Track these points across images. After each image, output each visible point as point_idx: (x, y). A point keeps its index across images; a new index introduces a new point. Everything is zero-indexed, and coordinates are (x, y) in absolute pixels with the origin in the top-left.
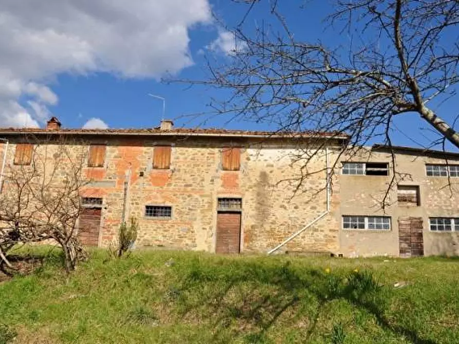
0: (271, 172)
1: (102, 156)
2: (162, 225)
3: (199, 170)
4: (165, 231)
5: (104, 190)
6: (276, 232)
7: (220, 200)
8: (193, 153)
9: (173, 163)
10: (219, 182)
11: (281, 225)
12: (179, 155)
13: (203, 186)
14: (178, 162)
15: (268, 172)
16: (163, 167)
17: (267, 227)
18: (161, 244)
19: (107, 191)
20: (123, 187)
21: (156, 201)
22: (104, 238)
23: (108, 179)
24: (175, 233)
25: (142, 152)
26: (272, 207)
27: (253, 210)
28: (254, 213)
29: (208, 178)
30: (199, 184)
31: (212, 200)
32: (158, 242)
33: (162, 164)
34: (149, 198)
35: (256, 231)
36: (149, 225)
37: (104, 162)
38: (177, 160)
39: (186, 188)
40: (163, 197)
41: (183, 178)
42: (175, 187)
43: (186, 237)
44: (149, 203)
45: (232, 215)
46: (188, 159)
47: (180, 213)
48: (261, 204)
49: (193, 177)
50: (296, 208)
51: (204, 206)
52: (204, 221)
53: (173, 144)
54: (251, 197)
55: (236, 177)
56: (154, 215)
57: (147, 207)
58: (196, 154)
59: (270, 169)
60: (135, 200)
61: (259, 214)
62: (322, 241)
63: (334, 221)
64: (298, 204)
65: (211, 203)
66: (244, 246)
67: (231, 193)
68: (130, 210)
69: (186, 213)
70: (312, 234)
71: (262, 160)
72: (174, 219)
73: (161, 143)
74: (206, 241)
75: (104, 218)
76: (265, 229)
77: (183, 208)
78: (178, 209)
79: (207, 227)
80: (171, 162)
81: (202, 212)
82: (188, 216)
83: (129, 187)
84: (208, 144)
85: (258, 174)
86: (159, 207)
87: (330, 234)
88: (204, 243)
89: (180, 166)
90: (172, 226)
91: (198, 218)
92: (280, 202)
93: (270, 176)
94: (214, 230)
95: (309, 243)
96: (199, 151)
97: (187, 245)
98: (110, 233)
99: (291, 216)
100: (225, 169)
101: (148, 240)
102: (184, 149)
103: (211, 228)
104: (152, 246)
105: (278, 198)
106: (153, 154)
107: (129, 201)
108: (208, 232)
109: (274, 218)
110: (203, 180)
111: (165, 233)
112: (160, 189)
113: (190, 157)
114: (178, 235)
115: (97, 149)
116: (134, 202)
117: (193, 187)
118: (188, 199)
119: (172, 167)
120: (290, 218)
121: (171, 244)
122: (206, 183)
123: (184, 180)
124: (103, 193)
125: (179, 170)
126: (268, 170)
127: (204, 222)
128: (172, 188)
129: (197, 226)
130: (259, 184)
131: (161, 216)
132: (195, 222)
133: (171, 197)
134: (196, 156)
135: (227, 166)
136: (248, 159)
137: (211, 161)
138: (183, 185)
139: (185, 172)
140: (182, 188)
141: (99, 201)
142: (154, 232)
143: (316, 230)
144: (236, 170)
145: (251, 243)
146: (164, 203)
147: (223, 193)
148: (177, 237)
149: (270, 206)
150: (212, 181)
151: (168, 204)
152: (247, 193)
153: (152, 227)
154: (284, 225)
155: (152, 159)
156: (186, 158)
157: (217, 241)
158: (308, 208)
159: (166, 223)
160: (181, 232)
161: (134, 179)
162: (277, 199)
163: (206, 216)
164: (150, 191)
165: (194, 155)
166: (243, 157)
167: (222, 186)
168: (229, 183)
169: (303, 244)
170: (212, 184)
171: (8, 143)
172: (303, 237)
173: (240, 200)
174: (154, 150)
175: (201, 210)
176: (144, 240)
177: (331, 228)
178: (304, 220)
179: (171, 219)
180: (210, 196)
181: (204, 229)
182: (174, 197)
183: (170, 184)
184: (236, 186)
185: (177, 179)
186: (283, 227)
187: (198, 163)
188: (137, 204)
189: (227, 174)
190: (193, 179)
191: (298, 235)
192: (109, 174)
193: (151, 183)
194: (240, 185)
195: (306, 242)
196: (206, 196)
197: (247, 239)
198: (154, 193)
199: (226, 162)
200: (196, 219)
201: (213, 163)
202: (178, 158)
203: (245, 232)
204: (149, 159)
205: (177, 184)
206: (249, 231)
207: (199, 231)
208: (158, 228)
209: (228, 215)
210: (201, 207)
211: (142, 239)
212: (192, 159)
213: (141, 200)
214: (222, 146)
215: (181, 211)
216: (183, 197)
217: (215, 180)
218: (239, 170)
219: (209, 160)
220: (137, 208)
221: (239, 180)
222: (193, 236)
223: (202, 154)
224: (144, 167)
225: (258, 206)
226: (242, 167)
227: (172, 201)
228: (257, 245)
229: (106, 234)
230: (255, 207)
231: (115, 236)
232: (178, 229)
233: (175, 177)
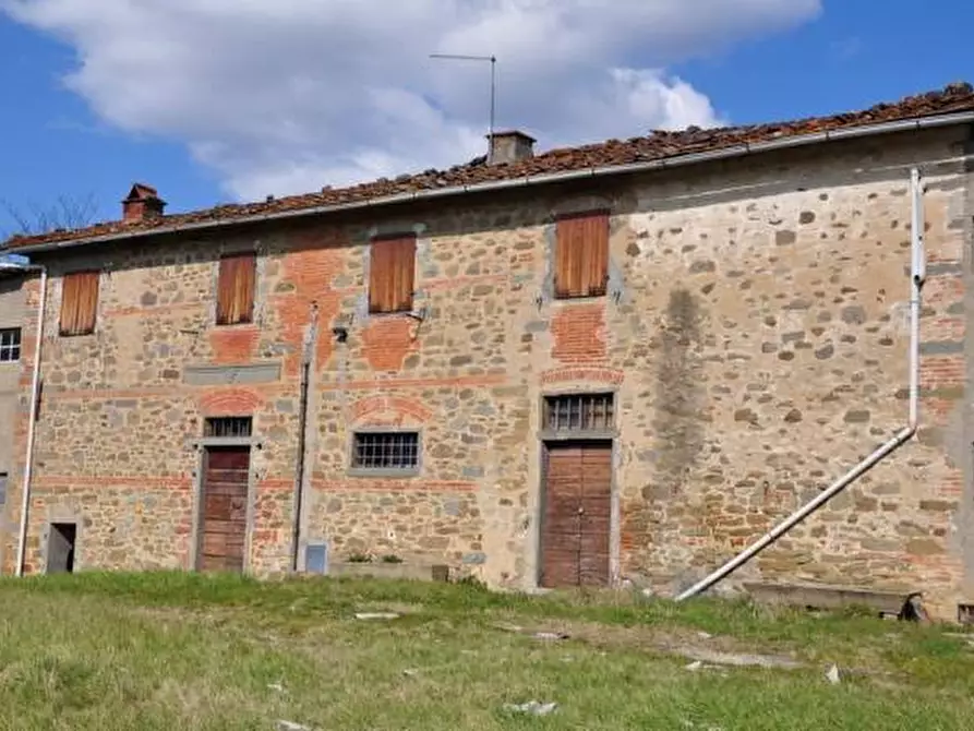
0: (707, 289)
1: (249, 288)
2: (396, 494)
3: (490, 306)
4: (402, 511)
5: (256, 391)
6: (725, 513)
7: (551, 400)
8: (472, 251)
9: (421, 288)
10: (546, 341)
11: (740, 485)
12: (438, 262)
13: (502, 360)
14: (433, 286)
15: (696, 292)
16: (395, 307)
17: (694, 494)
18: (390, 554)
19: (261, 396)
20: (300, 377)
21: (376, 416)
22: (257, 536)
23: (265, 359)
24: (427, 514)
25: (340, 263)
26: (709, 419)
27: (648, 434)
28: (650, 442)
29: (515, 329)
30: (490, 353)
31: (528, 404)
32: (384, 547)
33: (391, 297)
34: (360, 408)
35: (660, 508)
37: (253, 307)
38: (430, 280)
39: (456, 368)
40: (398, 403)
41: (447, 338)
42: (426, 369)
43: (455, 531)
44: (362, 424)
45: (590, 452)
46: (462, 273)
47: (442, 451)
48: (673, 412)
49: (472, 331)
50: (792, 418)
51: (506, 424)
52: (506, 476)
53: (419, 228)
54: (644, 388)
55: (596, 317)
56: (378, 462)
57: (360, 437)
58: (482, 252)
59: (703, 277)
60: (328, 416)
61: (668, 447)
62: (889, 546)
63: (938, 465)
64: (800, 406)
65: (523, 415)
66: (621, 560)
67: (581, 375)
68: (317, 448)
69: (456, 451)
70: (852, 520)
71: (678, 250)
72: (423, 471)
73: (389, 228)
74: (511, 545)
75: (257, 476)
76: (685, 499)
77: (447, 437)
78: (436, 441)
79: (513, 496)
80: (416, 287)
81: (500, 445)
82: (461, 462)
83: (313, 377)
84: (514, 214)
85: (663, 301)
86: (388, 437)
87: (923, 519)
88: (504, 550)
89: (438, 299)
90: (420, 495)
91: (489, 467)
92: (735, 401)
93: (703, 306)
94: (534, 502)
95: (841, 552)
96: (492, 243)
97: (458, 555)
98: (271, 521)
99: (776, 450)
100: (562, 295)
101: (361, 543)
102: (450, 240)
103: (523, 500)
104: (369, 560)
105: (730, 384)
106: (368, 271)
107: (313, 422)
108: (517, 513)
109: (715, 460)
110: (500, 339)
111: (403, 519)
112: (390, 378)
113: (466, 265)
114: (437, 524)
115: (235, 268)
116: (326, 423)
117: (474, 365)
118: (462, 403)
119: (417, 304)
120: (771, 459)
121: (419, 552)
122: (510, 350)
123: (450, 343)
124: (254, 401)
125: (437, 313)
126: (695, 283)
127: (507, 481)
128: (420, 368)
129: (486, 494)
130: (667, 338)
131: (396, 462)
132: (478, 480)
133: (418, 402)
134: (481, 258)
135: (569, 283)
136: (633, 250)
137: (523, 271)
138: (448, 359)
139: (453, 316)
140: (445, 370)
141: (242, 424)
142: (375, 516)
143: (866, 505)
144: (593, 293)
145: (642, 552)
146: (399, 421)
147: (559, 377)
148: (432, 533)
149: (701, 417)
150: (527, 338)
151: (409, 425)
152: (628, 372)
153: (370, 500)
154: (753, 484)
155: (366, 285)
156: (453, 271)
157: (540, 545)
158: (838, 419)
159: (408, 485)
160: (444, 515)
161: (324, 351)
162: (727, 390)
163: (512, 459)
164: (365, 385)
165: (473, 256)
166: (617, 244)
167: (555, 354)
168: (578, 341)
169: (817, 556)
170: (528, 349)
171: (44, 275)
172: (819, 532)
173: (608, 397)
174: (372, 253)
175: (498, 441)
176: (352, 541)
177: (926, 498)
178: (818, 466)
179: (416, 474)
180: (523, 390)
181: (505, 502)
182: (425, 402)
183: (413, 361)
184: (594, 350)
185: (431, 341)
186: (746, 494)
187: (489, 282)
188: (333, 428)
189: (571, 311)
190: (475, 338)
191: (800, 520)
192: (268, 342)
193: (365, 360)
194: (608, 348)
195: (828, 550)
196: (512, 391)
197: (631, 535)
198: (375, 392)
199: (565, 270)
200: (481, 471)
201: (530, 277)
202: (432, 273)
203: (623, 512)
204: (360, 283)
205: (432, 356)
206: (635, 507)
207: (490, 512)
208: (385, 502)
209: (577, 452)
210: (498, 431)
211: (345, 538)
212: (473, 270)
213: (342, 418)
214: (554, 213)
215: (442, 447)
216: (447, 401)
217: (535, 335)
218: (604, 294)
219: (517, 267)
220: (333, 443)
221: (606, 328)
222: (477, 529)
223: (499, 252)
224: (346, 311)
225: (666, 417)
226: (613, 284)
227: (421, 415)
228: (662, 561)
229: (261, 526)
230: (654, 423)
231: (280, 530)
232: (435, 503)
233: (426, 336)
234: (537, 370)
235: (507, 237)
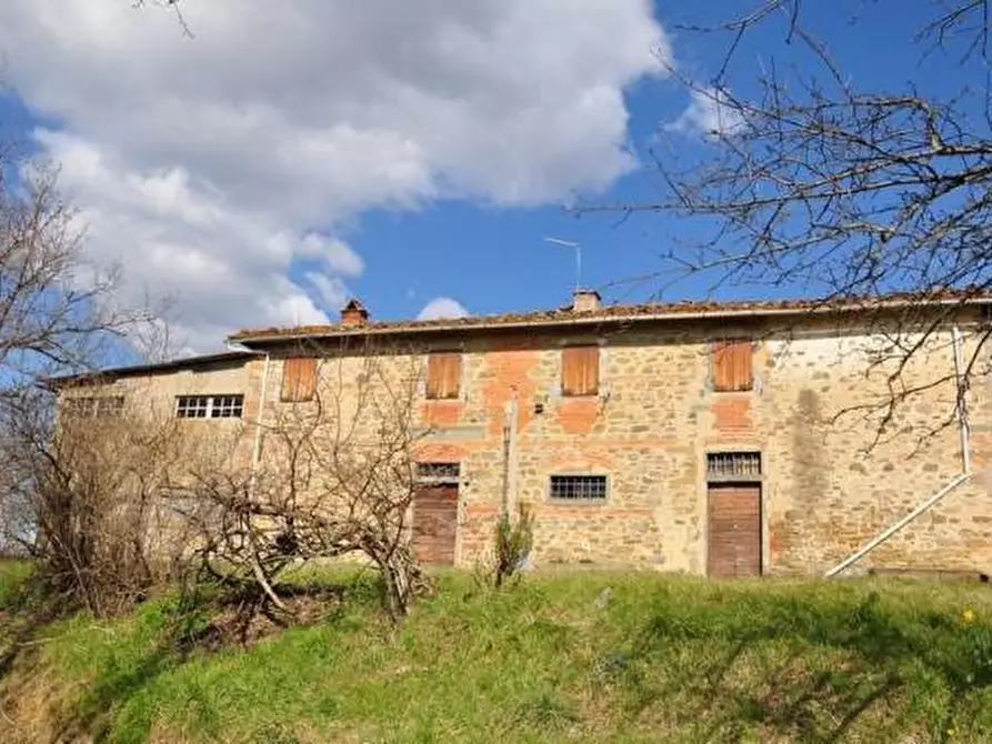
0: (825, 389)
1: (454, 375)
2: (587, 517)
3: (661, 394)
4: (595, 529)
5: (463, 446)
6: (843, 527)
7: (711, 457)
8: (648, 358)
9: (605, 381)
10: (707, 418)
11: (856, 509)
12: (618, 365)
13: (674, 429)
14: (616, 379)
15: (818, 391)
16: (584, 392)
17: (823, 515)
18: (585, 558)
19: (467, 449)
20: (502, 438)
21: (570, 464)
22: (466, 546)
23: (469, 424)
24: (615, 532)
25: (536, 361)
26: (832, 469)
27: (787, 478)
28: (790, 483)
29: (682, 409)
30: (663, 425)
31: (694, 458)
32: (579, 553)
33: (581, 385)
34: (556, 460)
35: (797, 524)
36: (560, 518)
37: (459, 388)
38: (613, 376)
39: (636, 434)
40: (587, 456)
41: (627, 413)
42: (611, 434)
43: (639, 542)
44: (558, 470)
45: (739, 490)
46: (638, 372)
47: (626, 489)
48: (806, 464)
49: (649, 410)
50: (888, 468)
51: (677, 472)
52: (680, 505)
53: (602, 341)
54: (783, 449)
55: (746, 405)
56: (570, 496)
57: (554, 479)
58: (653, 360)
59: (822, 382)
60: (526, 464)
61: (804, 487)
62: (956, 544)
63: (983, 495)
64: (893, 460)
65: (692, 466)
66: (771, 559)
67: (735, 440)
68: (518, 486)
69: (638, 488)
70: (931, 528)
71: (804, 365)
72: (612, 503)
73: (577, 340)
74: (684, 550)
75: (465, 505)
76: (817, 519)
77: (630, 479)
78: (621, 481)
79: (687, 518)
80: (600, 379)
81: (673, 485)
82: (643, 496)
83: (514, 437)
84: (679, 336)
85: (796, 396)
86: (579, 479)
87: (976, 527)
88: (680, 554)
89: (619, 388)
90: (610, 518)
91: (666, 499)
92: (850, 457)
93: (822, 400)
94: (703, 523)
95: (925, 549)
96: (662, 354)
97: (643, 558)
98: (479, 535)
99: (878, 488)
100: (719, 389)
101: (559, 550)
102: (628, 351)
103: (694, 521)
104: (567, 562)
105: (845, 447)
106: (560, 365)
107: (514, 468)
108: (689, 529)
109: (836, 494)
110: (672, 416)
111: (596, 534)
112: (581, 439)
113: (642, 367)
114: (624, 537)
115: (443, 361)
116: (527, 468)
117: (649, 432)
118: (642, 458)
119: (602, 391)
120: (876, 494)
121: (608, 556)
122: (681, 421)
123: (631, 417)
124: (461, 452)
125: (619, 397)
126: (816, 386)
127: (681, 508)
128: (603, 435)
129: (664, 517)
130: (797, 417)
131: (584, 496)
132: (658, 509)
133: (605, 456)
134: (652, 363)
135: (725, 382)
136: (771, 364)
137: (688, 372)
138: (629, 427)
139: (633, 400)
140: (627, 436)
141: (453, 468)
142: (571, 533)
143: (939, 520)
144: (743, 389)
145: (786, 552)
146: (590, 468)
147: (719, 441)
148: (620, 543)
149: (825, 467)
150: (693, 415)
151: (597, 471)
152: (771, 438)
153: (565, 521)
154: (862, 509)
155: (558, 376)
156: (631, 370)
157: (709, 548)
158: (919, 469)
159: (598, 512)
160: (629, 531)
161: (523, 419)
162: (843, 451)
163: (683, 494)
164: (560, 444)
165: (648, 361)
166: (758, 360)
167: (715, 426)
168: (732, 419)
169: (909, 551)
170: (694, 423)
171: (268, 358)
172: (908, 537)
173: (757, 455)
174: (563, 356)
175: (672, 482)
176: (552, 550)
177: (976, 515)
178: (908, 498)
179: (605, 504)
180: (690, 449)
181: (679, 522)
182: (612, 455)
183: (599, 428)
184: (745, 425)
185: (615, 415)
186: (859, 515)
187: (658, 378)
188: (532, 472)
189: (725, 400)
190: (651, 414)
191: (898, 530)
192: (471, 412)
193: (560, 427)
194: (755, 424)
195: (916, 547)
196: (681, 450)
197: (778, 542)
198: (567, 448)
199: (720, 373)
200: (660, 502)
201: (693, 377)
202: (614, 370)
203: (771, 528)
204: (554, 375)
205: (616, 426)
206: (781, 524)
207: (668, 528)
208: (580, 523)
209: (732, 490)
210: (671, 476)
211: (545, 547)
212: (646, 371)
213: (540, 465)
214: (710, 337)
215: (628, 486)
216: (630, 456)
217: (699, 414)
218: (751, 389)
219: (684, 370)
220: (532, 483)
221: (753, 411)
222: (656, 540)
223: (667, 359)
224: (543, 394)
225: (800, 468)
226: (758, 383)
227: (608, 464)
228: (801, 557)
229: (470, 539)
230: (793, 471)
231: (486, 542)
232: (622, 524)
233: (610, 412)
234: (701, 436)
235: (675, 351)
